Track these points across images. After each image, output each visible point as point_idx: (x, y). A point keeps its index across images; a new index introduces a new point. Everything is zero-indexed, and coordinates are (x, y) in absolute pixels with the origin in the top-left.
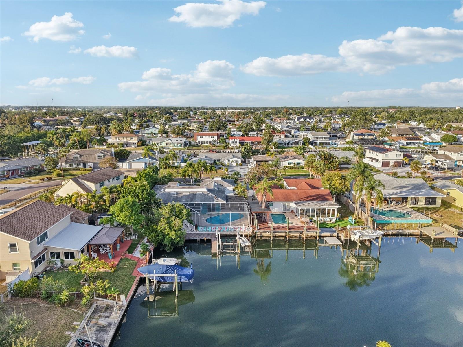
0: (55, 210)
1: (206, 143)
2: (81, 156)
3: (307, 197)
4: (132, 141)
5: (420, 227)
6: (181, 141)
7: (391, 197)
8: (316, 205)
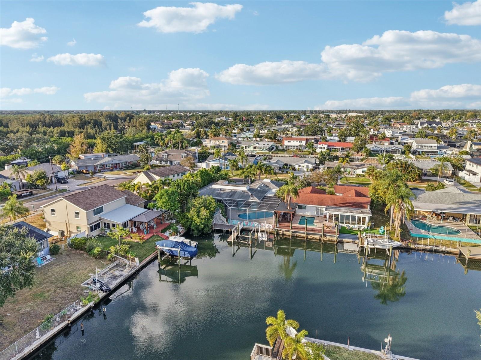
0: (114, 193)
1: (293, 147)
2: (168, 155)
3: (342, 203)
4: (224, 144)
5: (461, 246)
6: (268, 146)
7: (443, 211)
8: (347, 212)
